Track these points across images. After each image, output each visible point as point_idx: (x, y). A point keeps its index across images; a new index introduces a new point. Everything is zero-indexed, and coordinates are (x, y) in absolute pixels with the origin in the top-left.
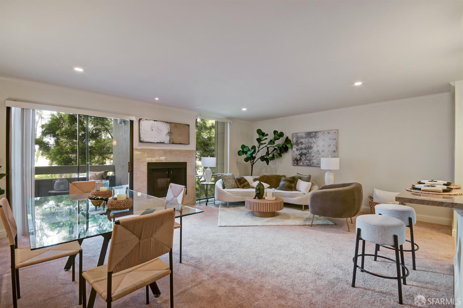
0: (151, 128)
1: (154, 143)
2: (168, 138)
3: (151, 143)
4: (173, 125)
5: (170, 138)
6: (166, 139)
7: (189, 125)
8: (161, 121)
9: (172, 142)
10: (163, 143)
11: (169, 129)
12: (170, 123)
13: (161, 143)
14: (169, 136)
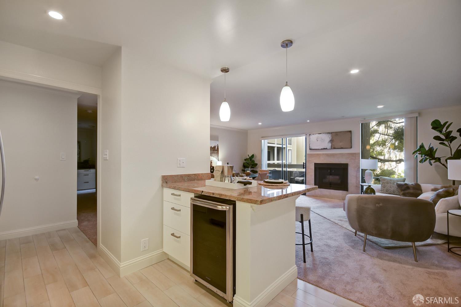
0: (317, 139)
1: (319, 149)
2: (330, 145)
3: (317, 149)
4: (334, 134)
5: (332, 144)
6: (329, 146)
7: (350, 132)
8: (324, 133)
9: (333, 148)
10: (326, 149)
11: (331, 138)
12: (331, 133)
13: (324, 149)
14: (331, 143)
